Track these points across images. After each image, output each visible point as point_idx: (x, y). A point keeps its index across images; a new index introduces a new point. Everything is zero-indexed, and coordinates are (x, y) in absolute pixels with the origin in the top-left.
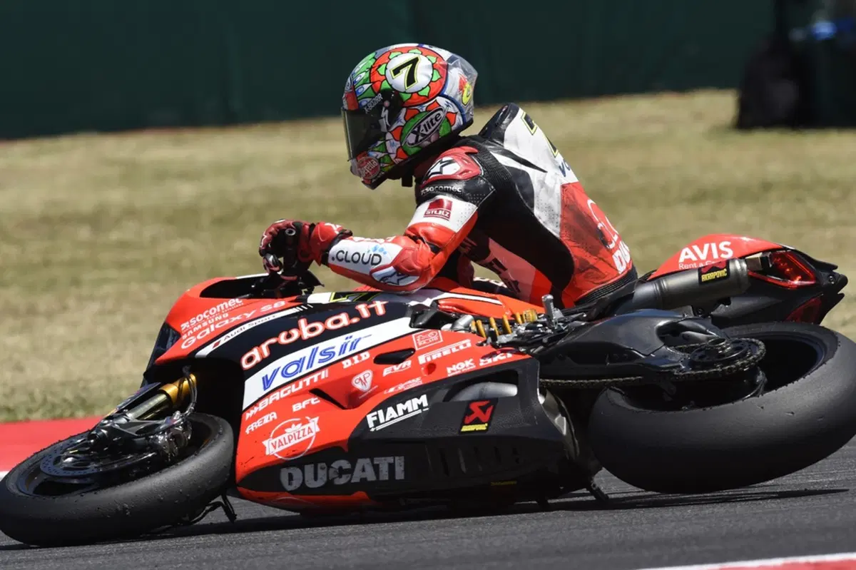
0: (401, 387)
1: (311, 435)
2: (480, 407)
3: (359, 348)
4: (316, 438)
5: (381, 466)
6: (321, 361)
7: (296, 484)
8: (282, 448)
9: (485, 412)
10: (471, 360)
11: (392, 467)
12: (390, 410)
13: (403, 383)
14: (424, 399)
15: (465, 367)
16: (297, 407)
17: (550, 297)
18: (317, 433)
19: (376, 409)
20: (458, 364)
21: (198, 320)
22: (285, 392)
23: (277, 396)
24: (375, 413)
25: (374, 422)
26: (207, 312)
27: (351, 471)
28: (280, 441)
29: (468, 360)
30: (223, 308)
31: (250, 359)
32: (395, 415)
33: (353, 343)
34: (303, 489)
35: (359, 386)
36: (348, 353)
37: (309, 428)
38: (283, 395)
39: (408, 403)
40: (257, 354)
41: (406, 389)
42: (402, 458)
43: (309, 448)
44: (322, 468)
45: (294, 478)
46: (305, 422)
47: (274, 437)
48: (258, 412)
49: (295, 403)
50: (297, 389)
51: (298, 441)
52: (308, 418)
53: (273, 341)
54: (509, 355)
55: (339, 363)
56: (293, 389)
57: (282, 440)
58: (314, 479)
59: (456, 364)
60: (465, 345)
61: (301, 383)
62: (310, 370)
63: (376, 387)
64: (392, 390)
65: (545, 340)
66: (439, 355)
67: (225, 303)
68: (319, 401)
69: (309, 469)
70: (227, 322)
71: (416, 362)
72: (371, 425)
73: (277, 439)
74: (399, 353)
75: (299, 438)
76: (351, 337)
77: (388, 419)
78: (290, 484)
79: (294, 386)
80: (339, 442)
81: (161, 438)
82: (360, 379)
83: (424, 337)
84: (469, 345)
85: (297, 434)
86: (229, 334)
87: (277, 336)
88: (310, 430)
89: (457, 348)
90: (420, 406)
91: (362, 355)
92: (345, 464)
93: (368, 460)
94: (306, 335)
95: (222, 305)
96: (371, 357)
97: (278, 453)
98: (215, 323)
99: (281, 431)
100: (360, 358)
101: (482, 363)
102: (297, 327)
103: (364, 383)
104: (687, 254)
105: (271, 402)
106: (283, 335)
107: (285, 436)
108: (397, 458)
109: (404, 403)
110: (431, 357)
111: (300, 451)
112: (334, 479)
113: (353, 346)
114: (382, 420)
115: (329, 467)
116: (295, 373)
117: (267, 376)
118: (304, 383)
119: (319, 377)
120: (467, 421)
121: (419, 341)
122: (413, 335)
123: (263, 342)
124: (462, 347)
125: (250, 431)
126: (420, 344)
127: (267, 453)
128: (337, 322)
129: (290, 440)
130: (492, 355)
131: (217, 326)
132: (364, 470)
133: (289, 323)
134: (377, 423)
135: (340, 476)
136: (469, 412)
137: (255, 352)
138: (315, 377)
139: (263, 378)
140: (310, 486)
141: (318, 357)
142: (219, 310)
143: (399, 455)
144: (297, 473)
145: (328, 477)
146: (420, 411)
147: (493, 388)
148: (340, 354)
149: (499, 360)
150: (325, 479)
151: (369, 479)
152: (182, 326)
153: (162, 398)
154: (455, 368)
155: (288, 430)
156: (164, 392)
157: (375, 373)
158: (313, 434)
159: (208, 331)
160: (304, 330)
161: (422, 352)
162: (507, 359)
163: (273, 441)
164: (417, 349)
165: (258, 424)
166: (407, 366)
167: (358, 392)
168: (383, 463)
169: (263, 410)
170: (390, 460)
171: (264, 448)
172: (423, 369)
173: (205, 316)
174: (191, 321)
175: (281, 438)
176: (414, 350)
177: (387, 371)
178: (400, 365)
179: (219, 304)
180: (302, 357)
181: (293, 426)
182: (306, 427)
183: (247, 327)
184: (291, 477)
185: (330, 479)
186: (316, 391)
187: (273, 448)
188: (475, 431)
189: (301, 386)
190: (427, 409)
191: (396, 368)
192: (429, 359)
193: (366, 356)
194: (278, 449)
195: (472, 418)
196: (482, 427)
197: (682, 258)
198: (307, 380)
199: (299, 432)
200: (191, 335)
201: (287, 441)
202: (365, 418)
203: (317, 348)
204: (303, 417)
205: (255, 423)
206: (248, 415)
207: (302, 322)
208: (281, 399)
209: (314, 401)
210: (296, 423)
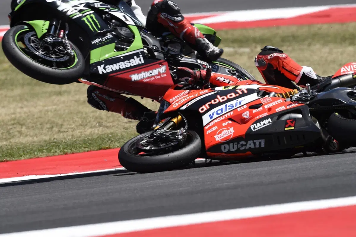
0: (261, 116)
1: (231, 133)
2: (291, 122)
3: (242, 104)
4: (233, 135)
5: (256, 143)
6: (229, 109)
7: (227, 150)
8: (221, 138)
9: (292, 123)
10: (284, 106)
11: (260, 143)
12: (258, 124)
13: (261, 115)
14: (270, 120)
15: (282, 109)
16: (224, 124)
17: (309, 84)
18: (234, 133)
19: (253, 124)
20: (280, 108)
21: (176, 98)
22: (219, 120)
23: (216, 121)
24: (253, 125)
25: (253, 128)
26: (178, 95)
27: (246, 145)
28: (220, 136)
29: (283, 106)
30: (184, 94)
31: (202, 109)
32: (260, 126)
33: (239, 102)
34: (229, 151)
35: (245, 117)
36: (238, 106)
37: (230, 131)
38: (218, 121)
39: (264, 121)
40: (205, 107)
41: (262, 117)
42: (264, 140)
43: (231, 137)
44: (236, 144)
45: (226, 148)
46: (228, 129)
47: (218, 135)
48: (210, 127)
49: (223, 123)
50: (223, 119)
51: (227, 136)
52: (229, 128)
53: (210, 103)
54: (297, 104)
55: (236, 109)
56: (221, 118)
57: (221, 136)
58: (233, 148)
59: (279, 108)
60: (280, 101)
61: (224, 116)
62: (226, 112)
63: (251, 116)
64: (257, 117)
65: (309, 99)
66: (272, 105)
67: (185, 92)
68: (231, 122)
69: (231, 145)
70: (188, 98)
71: (264, 108)
72: (252, 129)
73: (219, 135)
74: (257, 105)
75: (227, 135)
76: (238, 100)
77: (258, 127)
78: (224, 150)
79: (221, 117)
80: (242, 135)
81: (180, 137)
82: (245, 114)
83: (265, 99)
84: (282, 101)
85: (226, 133)
86: (191, 102)
87: (211, 101)
88: (231, 132)
89: (278, 102)
90: (269, 122)
91: (244, 106)
92: (244, 143)
93: (252, 141)
94: (221, 101)
95: (184, 92)
96: (247, 107)
97: (220, 140)
98: (184, 98)
99: (220, 133)
100: (243, 107)
101: (288, 107)
102: (217, 98)
103: (247, 115)
104: (343, 69)
105: (214, 123)
106: (213, 101)
107: (222, 134)
108: (262, 140)
109: (263, 121)
110: (269, 106)
111: (228, 139)
112: (240, 148)
113: (240, 103)
114: (256, 127)
115: (238, 144)
116: (221, 113)
117: (210, 115)
118: (225, 117)
119: (230, 114)
120: (286, 127)
121: (263, 100)
122: (261, 99)
123: (206, 103)
124: (279, 102)
125: (208, 133)
126: (264, 102)
127: (216, 140)
128: (231, 96)
129: (224, 135)
130: (291, 104)
131: (185, 99)
132: (250, 144)
133: (214, 97)
134: (254, 128)
135: (242, 147)
136: (287, 123)
137: (204, 107)
138: (229, 114)
139: (209, 115)
140: (231, 150)
141: (228, 108)
142: (183, 94)
143: (263, 139)
144: (227, 146)
145: (238, 147)
146: (269, 124)
147: (293, 115)
148: (236, 106)
149: (294, 106)
150: (237, 148)
151: (252, 147)
152: (170, 100)
153: (172, 123)
154: (278, 109)
155: (222, 132)
156: (173, 121)
157: (250, 112)
158: (232, 133)
159: (182, 101)
160: (220, 99)
161: (265, 104)
162: (296, 105)
163: (218, 136)
164: (263, 103)
165: (210, 131)
166: (261, 109)
167: (245, 119)
168: (257, 142)
169: (212, 126)
170: (260, 141)
171: (215, 138)
172: (267, 110)
173: (178, 97)
174: (173, 98)
175: (221, 135)
176: (262, 104)
177: (254, 111)
178: (259, 109)
179: (182, 92)
180: (222, 108)
181: (224, 130)
182: (229, 131)
183: (198, 99)
184: (225, 148)
185: (238, 148)
186: (230, 119)
187: (218, 138)
188: (290, 130)
189: (224, 117)
190: (272, 123)
191: (257, 110)
192: (268, 107)
193: (245, 107)
194: (220, 139)
195: (288, 125)
196: (292, 128)
197: (342, 71)
198: (226, 115)
199: (227, 133)
200: (176, 103)
201: (223, 136)
202: (250, 127)
203: (227, 105)
204: (227, 127)
205: (210, 130)
206: (206, 128)
207: (218, 96)
208: (218, 122)
209: (230, 122)
210: (225, 130)
